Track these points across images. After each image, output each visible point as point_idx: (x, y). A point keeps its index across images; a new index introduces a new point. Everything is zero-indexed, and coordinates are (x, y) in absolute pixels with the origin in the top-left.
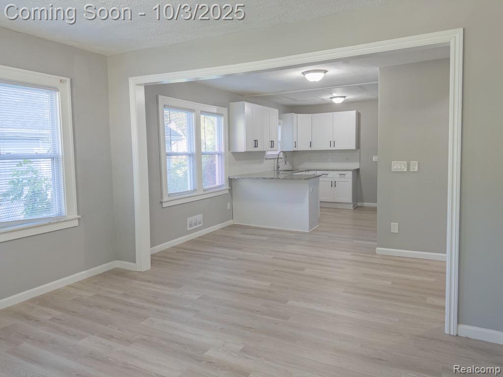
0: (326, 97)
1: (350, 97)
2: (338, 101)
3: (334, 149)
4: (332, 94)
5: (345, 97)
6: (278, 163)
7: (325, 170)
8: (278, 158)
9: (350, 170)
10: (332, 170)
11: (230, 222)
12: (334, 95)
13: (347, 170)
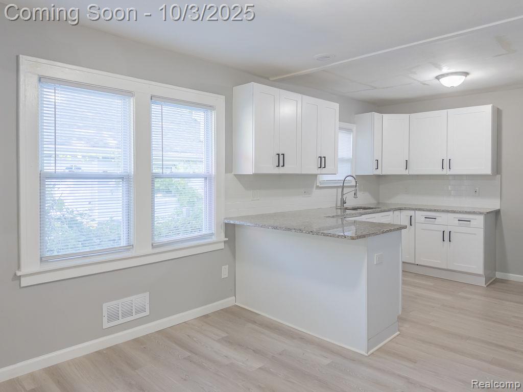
0: (428, 76)
1: (479, 74)
2: (453, 82)
3: (449, 173)
4: (440, 69)
5: (466, 74)
6: (343, 195)
7: (430, 210)
8: (343, 187)
9: (481, 213)
10: (443, 211)
12: (445, 70)
13: (474, 213)
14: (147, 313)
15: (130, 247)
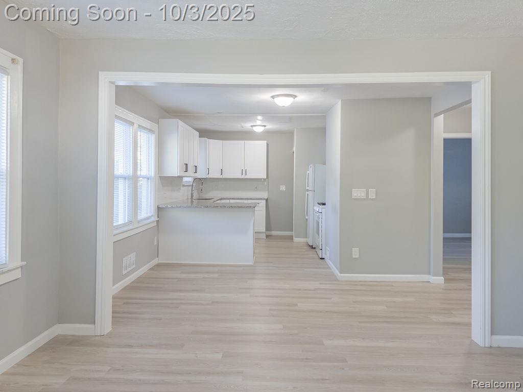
0: (247, 126)
1: (270, 126)
2: (259, 130)
3: (246, 177)
4: (252, 122)
5: (265, 126)
6: (192, 191)
8: (193, 186)
9: (264, 199)
11: (155, 261)
12: (255, 123)
13: (261, 199)
14: (134, 266)
15: (130, 222)
